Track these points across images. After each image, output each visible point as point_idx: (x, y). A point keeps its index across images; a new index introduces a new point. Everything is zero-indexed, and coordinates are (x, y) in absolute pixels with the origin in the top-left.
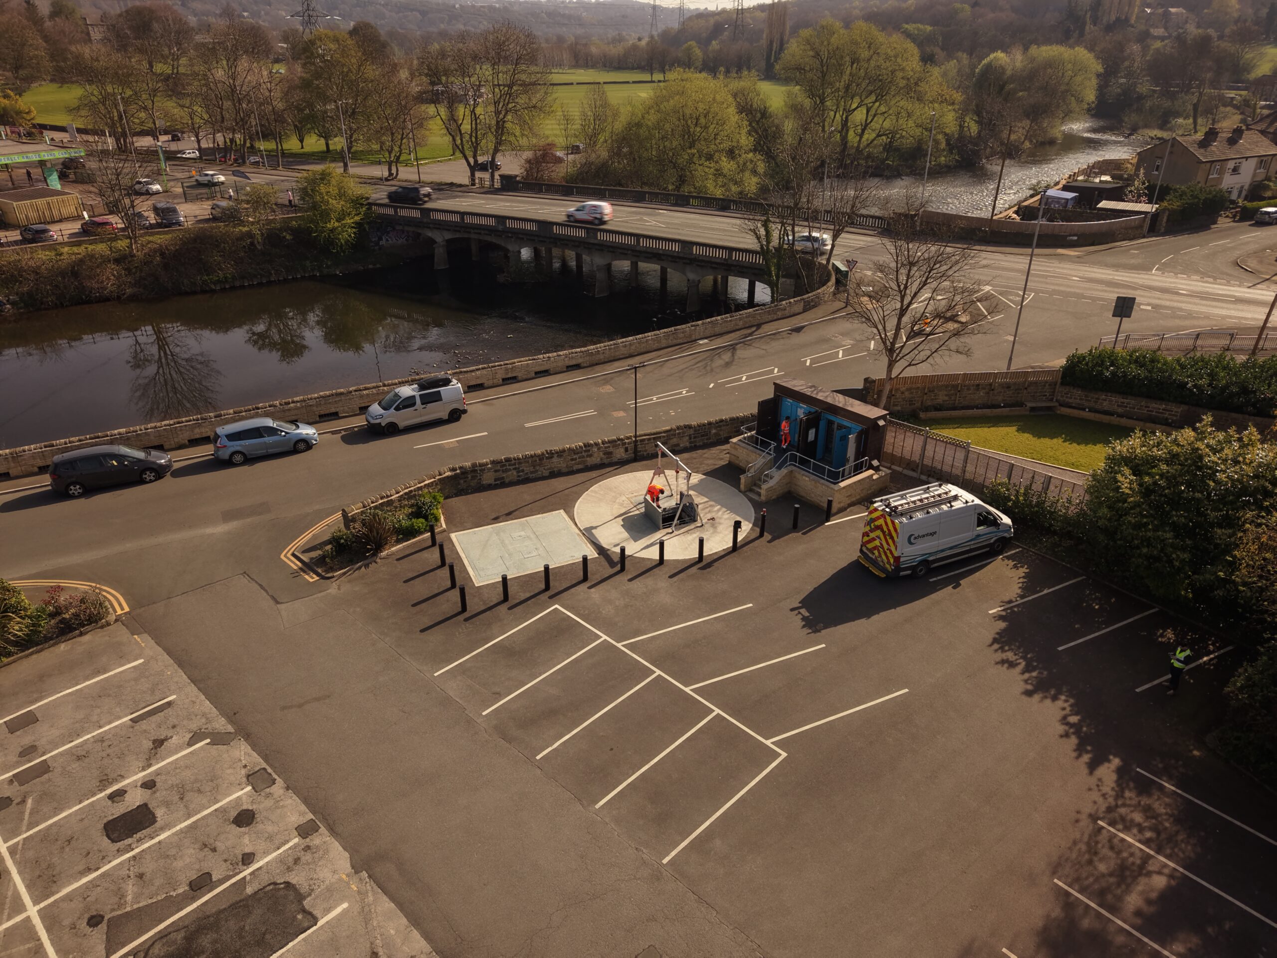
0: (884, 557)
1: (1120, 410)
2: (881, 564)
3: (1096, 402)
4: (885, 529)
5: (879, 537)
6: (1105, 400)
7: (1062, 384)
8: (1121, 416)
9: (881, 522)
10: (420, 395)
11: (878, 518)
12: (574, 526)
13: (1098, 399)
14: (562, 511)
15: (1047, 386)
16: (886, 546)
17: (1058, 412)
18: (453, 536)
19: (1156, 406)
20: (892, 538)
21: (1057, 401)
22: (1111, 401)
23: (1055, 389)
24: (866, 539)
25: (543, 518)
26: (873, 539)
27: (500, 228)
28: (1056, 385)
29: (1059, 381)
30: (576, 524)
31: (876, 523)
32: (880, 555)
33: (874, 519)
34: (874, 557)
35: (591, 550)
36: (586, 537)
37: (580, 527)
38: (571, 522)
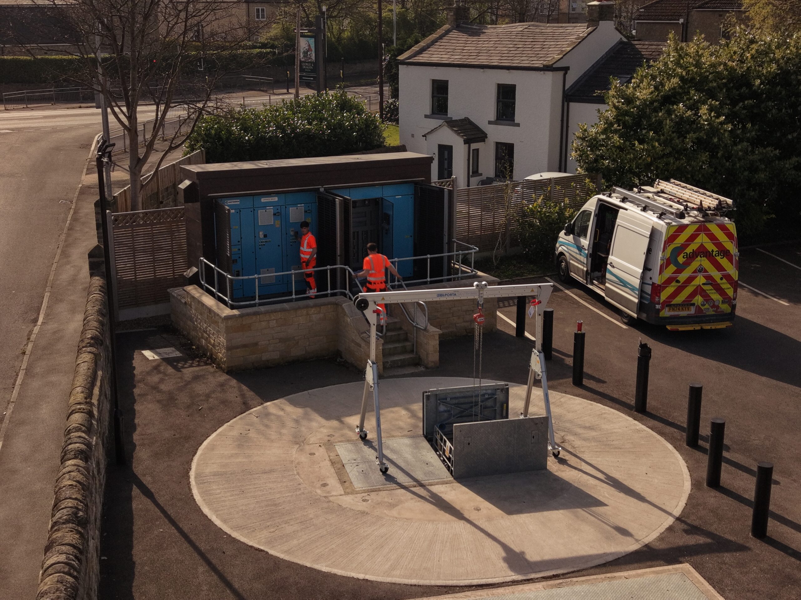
0: (716, 296)
2: (711, 312)
4: (710, 247)
9: (701, 240)
11: (692, 238)
16: (716, 275)
24: (670, 291)
26: (690, 279)
31: (689, 250)
32: (707, 298)
33: (682, 245)
34: (692, 311)
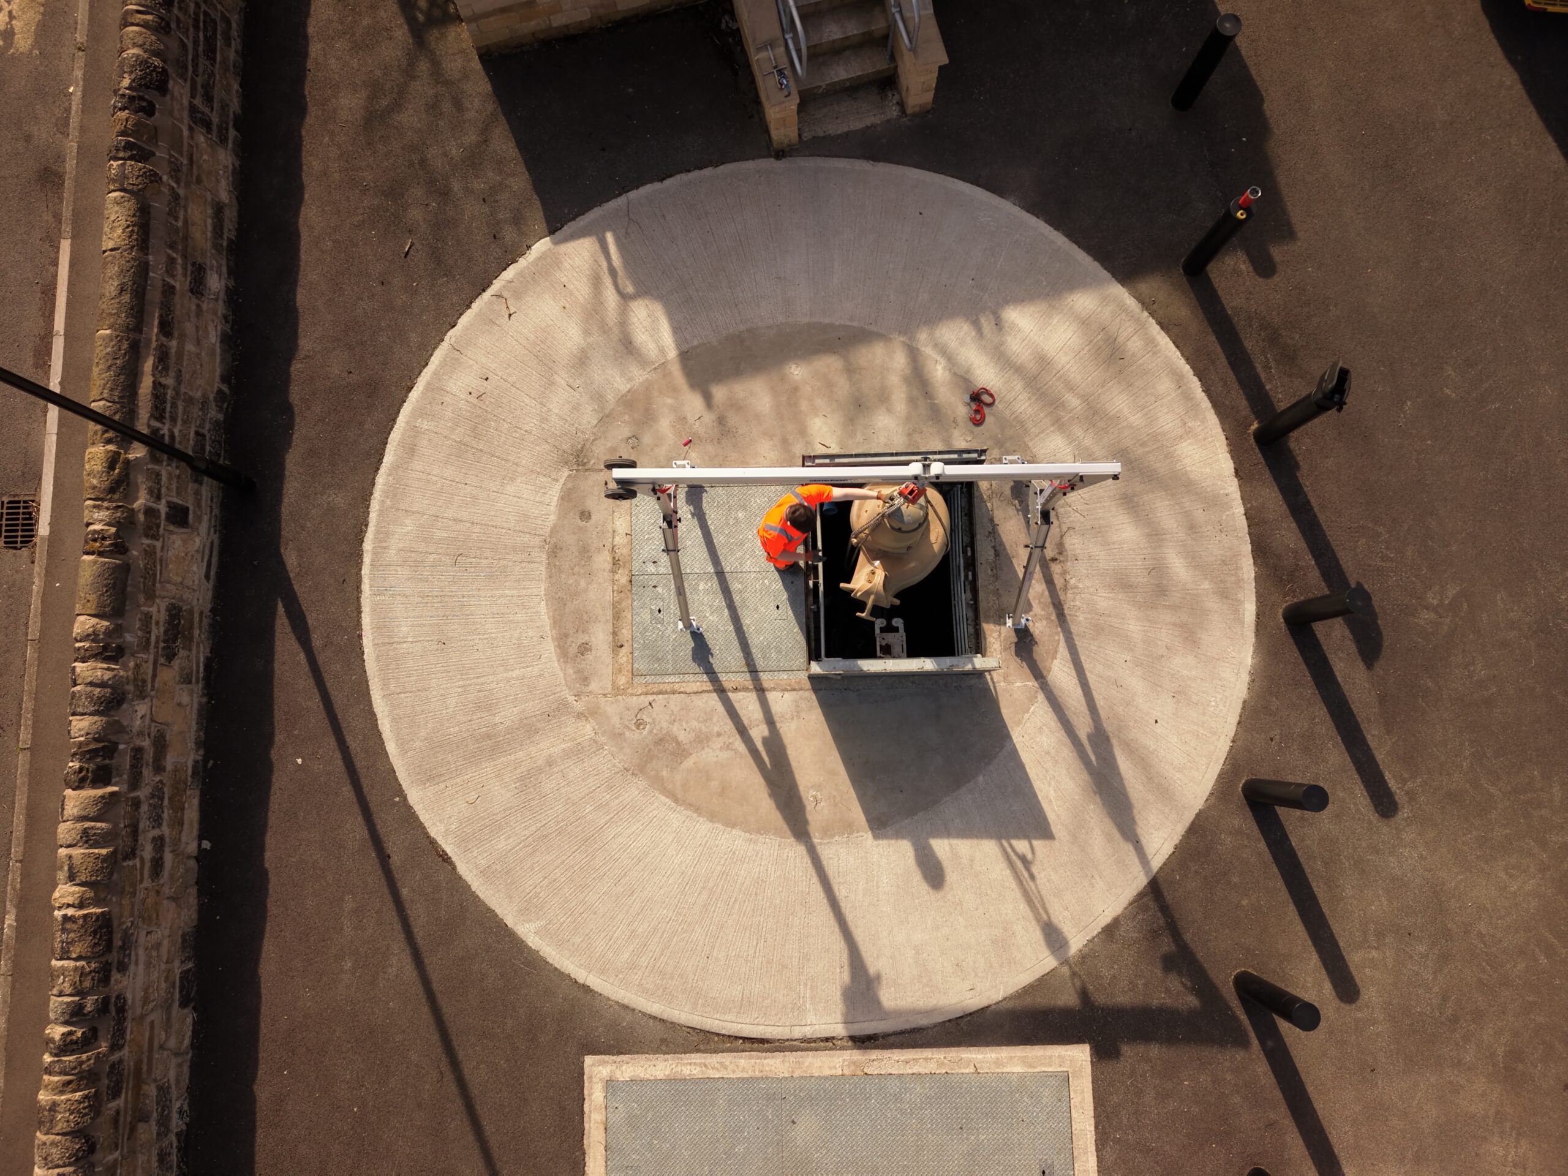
14: (598, 1067)
35: (1024, 1061)
36: (892, 1039)
37: (798, 1033)
38: (726, 1058)
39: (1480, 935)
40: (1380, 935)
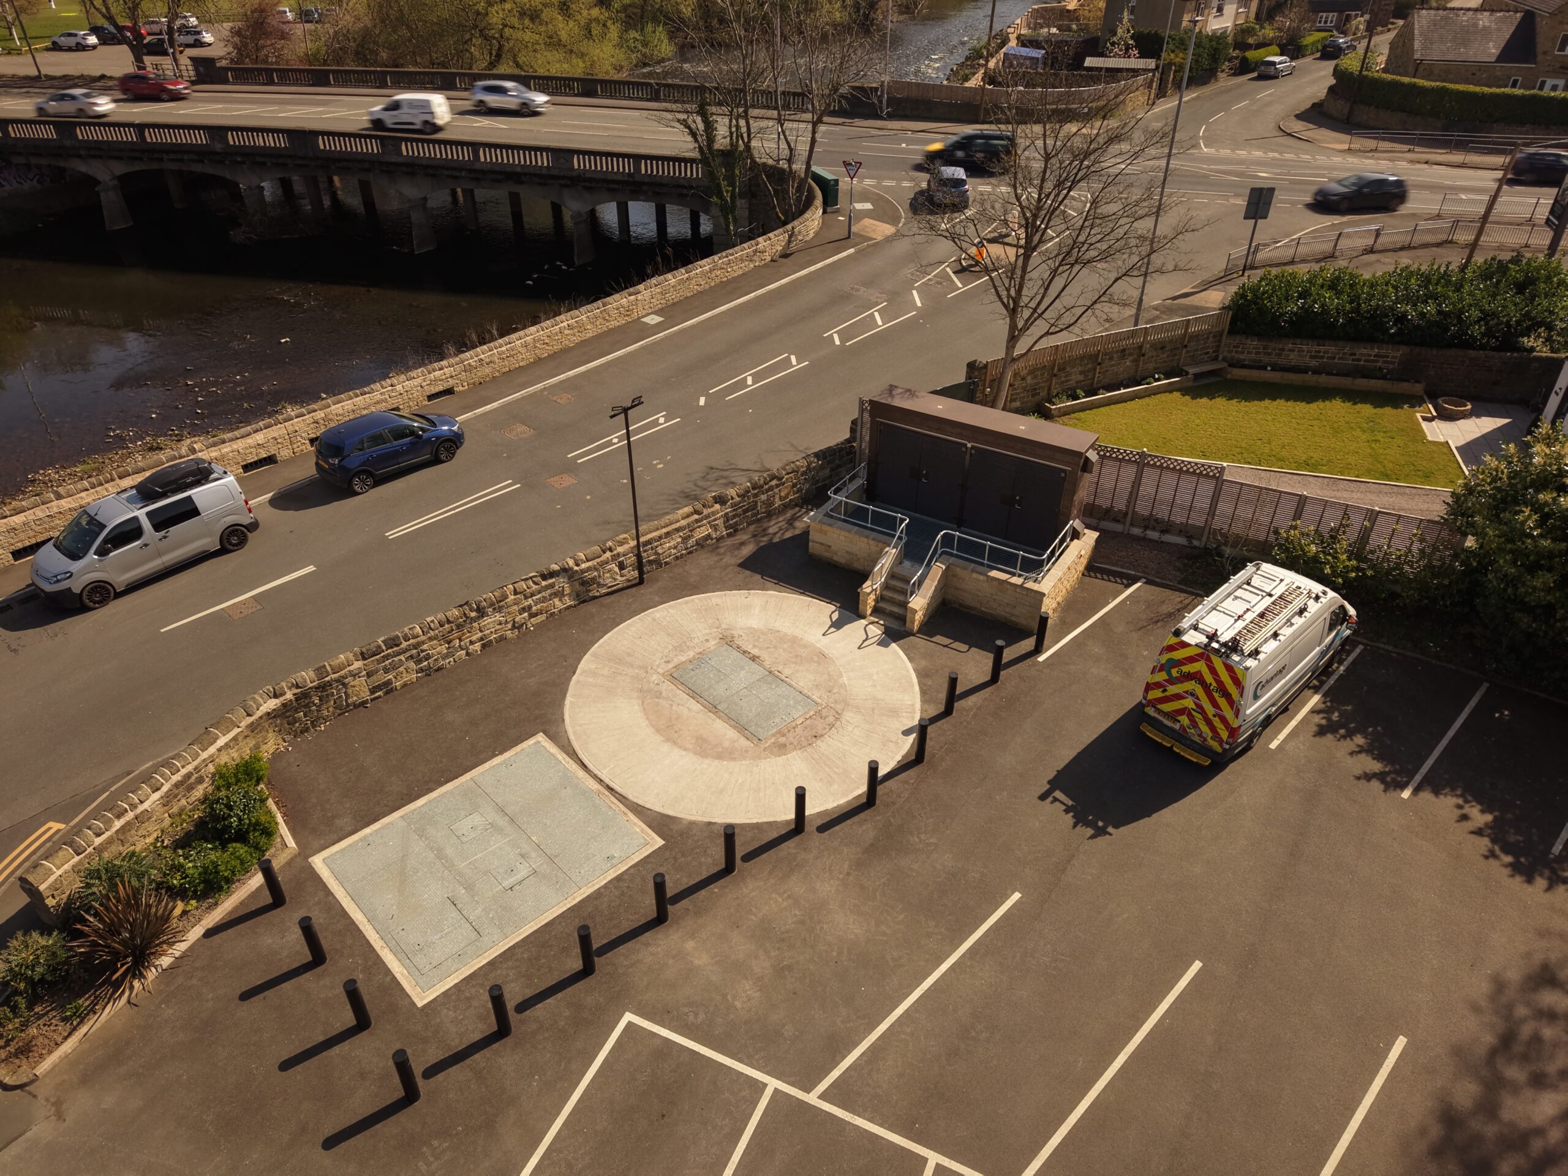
0: (1205, 728)
1: (1314, 363)
2: (1197, 739)
3: (1279, 355)
4: (1209, 678)
5: (1192, 694)
6: (1293, 351)
7: (1232, 332)
8: (1317, 372)
9: (1200, 666)
10: (148, 514)
11: (1191, 660)
12: (581, 773)
13: (1283, 350)
14: (540, 737)
15: (1211, 339)
17: (1229, 376)
18: (318, 862)
19: (1365, 351)
20: (1227, 695)
21: (1224, 359)
22: (1301, 351)
23: (1220, 341)
24: (1156, 694)
25: (507, 764)
26: (1178, 697)
27: (218, 147)
28: (1221, 335)
29: (1227, 328)
30: (584, 766)
31: (1185, 669)
32: (1194, 724)
33: (1179, 660)
34: (1177, 727)
35: (642, 831)
36: (617, 795)
37: (596, 772)
38: (571, 762)
39: (822, 928)
40: (789, 897)
